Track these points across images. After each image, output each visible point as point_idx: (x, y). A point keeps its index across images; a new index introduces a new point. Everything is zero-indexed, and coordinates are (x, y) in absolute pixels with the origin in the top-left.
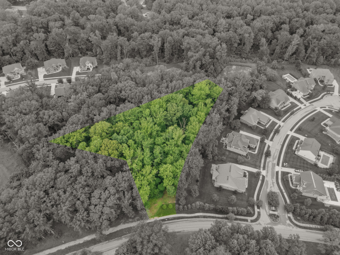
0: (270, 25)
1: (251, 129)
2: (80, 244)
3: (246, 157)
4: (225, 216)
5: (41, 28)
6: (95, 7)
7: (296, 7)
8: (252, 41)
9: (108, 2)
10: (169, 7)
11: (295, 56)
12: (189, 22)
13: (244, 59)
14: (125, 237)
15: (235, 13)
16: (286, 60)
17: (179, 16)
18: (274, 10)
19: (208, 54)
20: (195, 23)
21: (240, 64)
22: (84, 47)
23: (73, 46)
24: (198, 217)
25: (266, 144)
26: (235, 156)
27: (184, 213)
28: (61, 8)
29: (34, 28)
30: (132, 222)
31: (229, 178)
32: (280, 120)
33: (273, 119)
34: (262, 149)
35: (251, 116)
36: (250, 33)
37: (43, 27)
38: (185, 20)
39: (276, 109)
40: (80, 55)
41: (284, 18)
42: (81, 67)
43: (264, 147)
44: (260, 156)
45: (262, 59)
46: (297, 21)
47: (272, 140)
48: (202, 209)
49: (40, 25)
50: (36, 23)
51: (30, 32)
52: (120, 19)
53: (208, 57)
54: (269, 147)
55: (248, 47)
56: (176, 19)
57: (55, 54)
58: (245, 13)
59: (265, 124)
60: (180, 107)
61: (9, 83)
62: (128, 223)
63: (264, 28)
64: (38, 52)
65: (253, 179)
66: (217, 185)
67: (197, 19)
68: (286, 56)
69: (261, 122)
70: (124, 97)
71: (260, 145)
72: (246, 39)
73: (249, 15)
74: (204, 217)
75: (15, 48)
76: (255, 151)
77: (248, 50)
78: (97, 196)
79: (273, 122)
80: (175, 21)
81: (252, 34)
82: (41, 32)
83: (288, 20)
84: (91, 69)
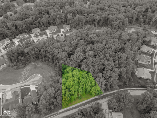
0: (144, 10)
1: (145, 54)
2: (90, 101)
3: (147, 65)
4: (145, 89)
5: (45, 12)
6: (64, 3)
7: (152, 2)
8: (136, 17)
9: (70, 1)
10: (97, 3)
11: (155, 23)
12: (109, 9)
13: (133, 25)
14: (107, 98)
15: (127, 5)
16: (151, 25)
17: (104, 6)
18: (143, 3)
19: (121, 22)
20: (111, 9)
21: (131, 27)
22: (64, 21)
23: (60, 20)
24: (134, 89)
25: (153, 60)
26: (142, 65)
27: (128, 88)
28: (51, 3)
29: (43, 12)
30: (108, 92)
31: (145, 74)
32: (156, 50)
33: (153, 50)
34: (152, 62)
35: (145, 48)
36: (136, 14)
37: (46, 12)
38: (107, 8)
39: (153, 45)
40: (62, 24)
41: (148, 6)
42: (64, 29)
43: (153, 61)
44: (152, 65)
45: (140, 24)
46: (154, 8)
47: (155, 58)
48: (135, 86)
49: (45, 11)
50: (44, 10)
51: (40, 14)
52: (78, 8)
53: (121, 24)
54: (155, 61)
55: (134, 19)
56: (103, 7)
57: (52, 24)
58: (131, 5)
59: (150, 52)
60: (120, 44)
61: (35, 37)
62: (106, 92)
63: (140, 11)
64: (45, 23)
65: (152, 74)
66: (138, 77)
67: (111, 8)
68: (151, 23)
69: (149, 51)
70: (94, 41)
71: (151, 60)
72: (134, 16)
73: (132, 6)
74: (137, 89)
75: (36, 21)
76: (149, 63)
77: (134, 20)
78: (98, 81)
79: (153, 51)
80: (102, 9)
81: (137, 14)
82: (46, 14)
83: (150, 7)
84: (68, 30)
